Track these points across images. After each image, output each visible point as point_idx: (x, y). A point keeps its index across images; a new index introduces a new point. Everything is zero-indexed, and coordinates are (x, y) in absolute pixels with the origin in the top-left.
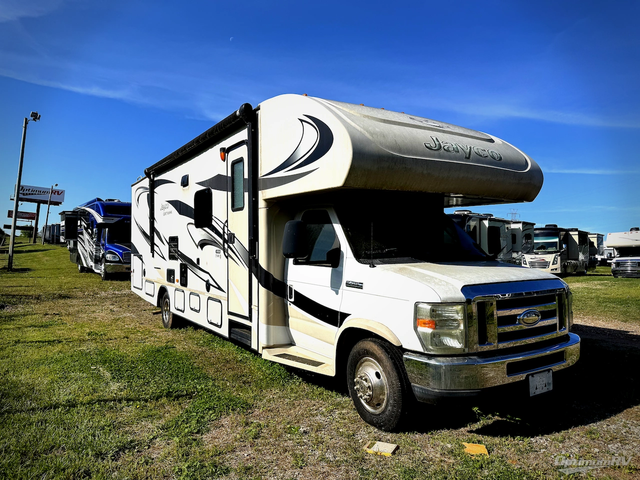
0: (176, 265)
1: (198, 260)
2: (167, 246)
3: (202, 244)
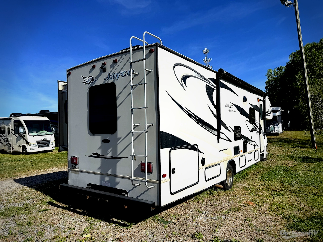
0: (240, 143)
1: (251, 137)
2: (233, 133)
3: (252, 130)
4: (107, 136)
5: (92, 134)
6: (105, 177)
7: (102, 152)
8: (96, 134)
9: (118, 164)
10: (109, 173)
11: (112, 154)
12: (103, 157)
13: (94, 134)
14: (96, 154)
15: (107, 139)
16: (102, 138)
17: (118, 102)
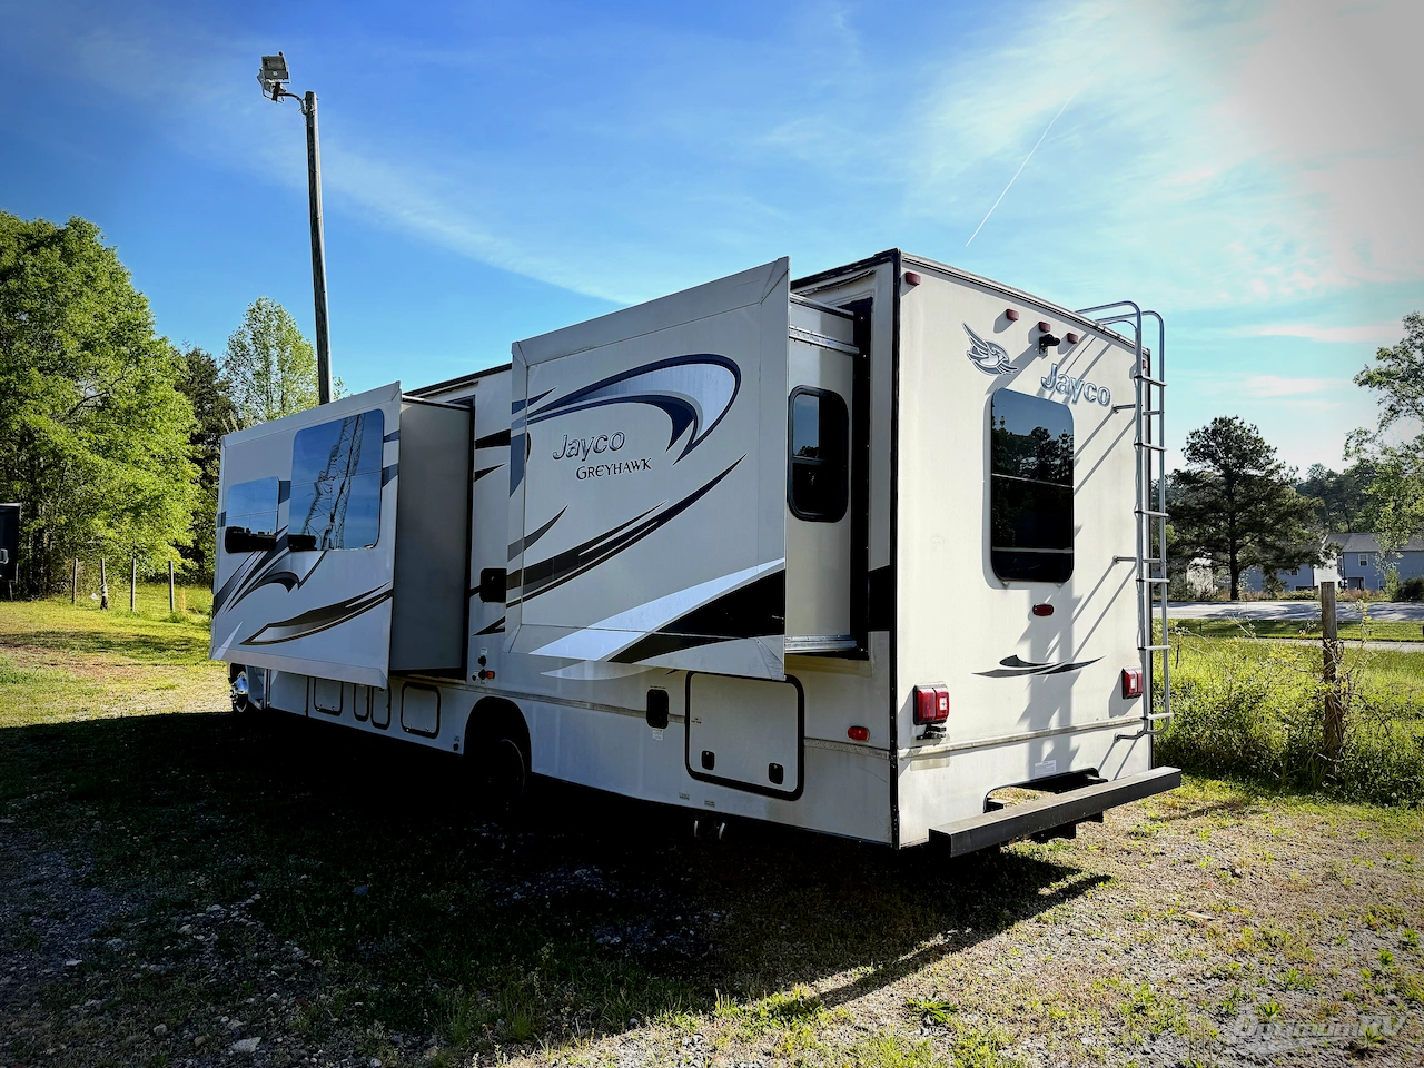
4: (1047, 592)
5: (997, 581)
6: (1042, 743)
7: (1033, 652)
8: (1013, 584)
9: (1076, 687)
10: (1054, 724)
11: (1062, 655)
12: (1035, 669)
13: (1006, 583)
14: (1013, 661)
15: (1046, 602)
16: (1032, 597)
17: (1079, 473)
